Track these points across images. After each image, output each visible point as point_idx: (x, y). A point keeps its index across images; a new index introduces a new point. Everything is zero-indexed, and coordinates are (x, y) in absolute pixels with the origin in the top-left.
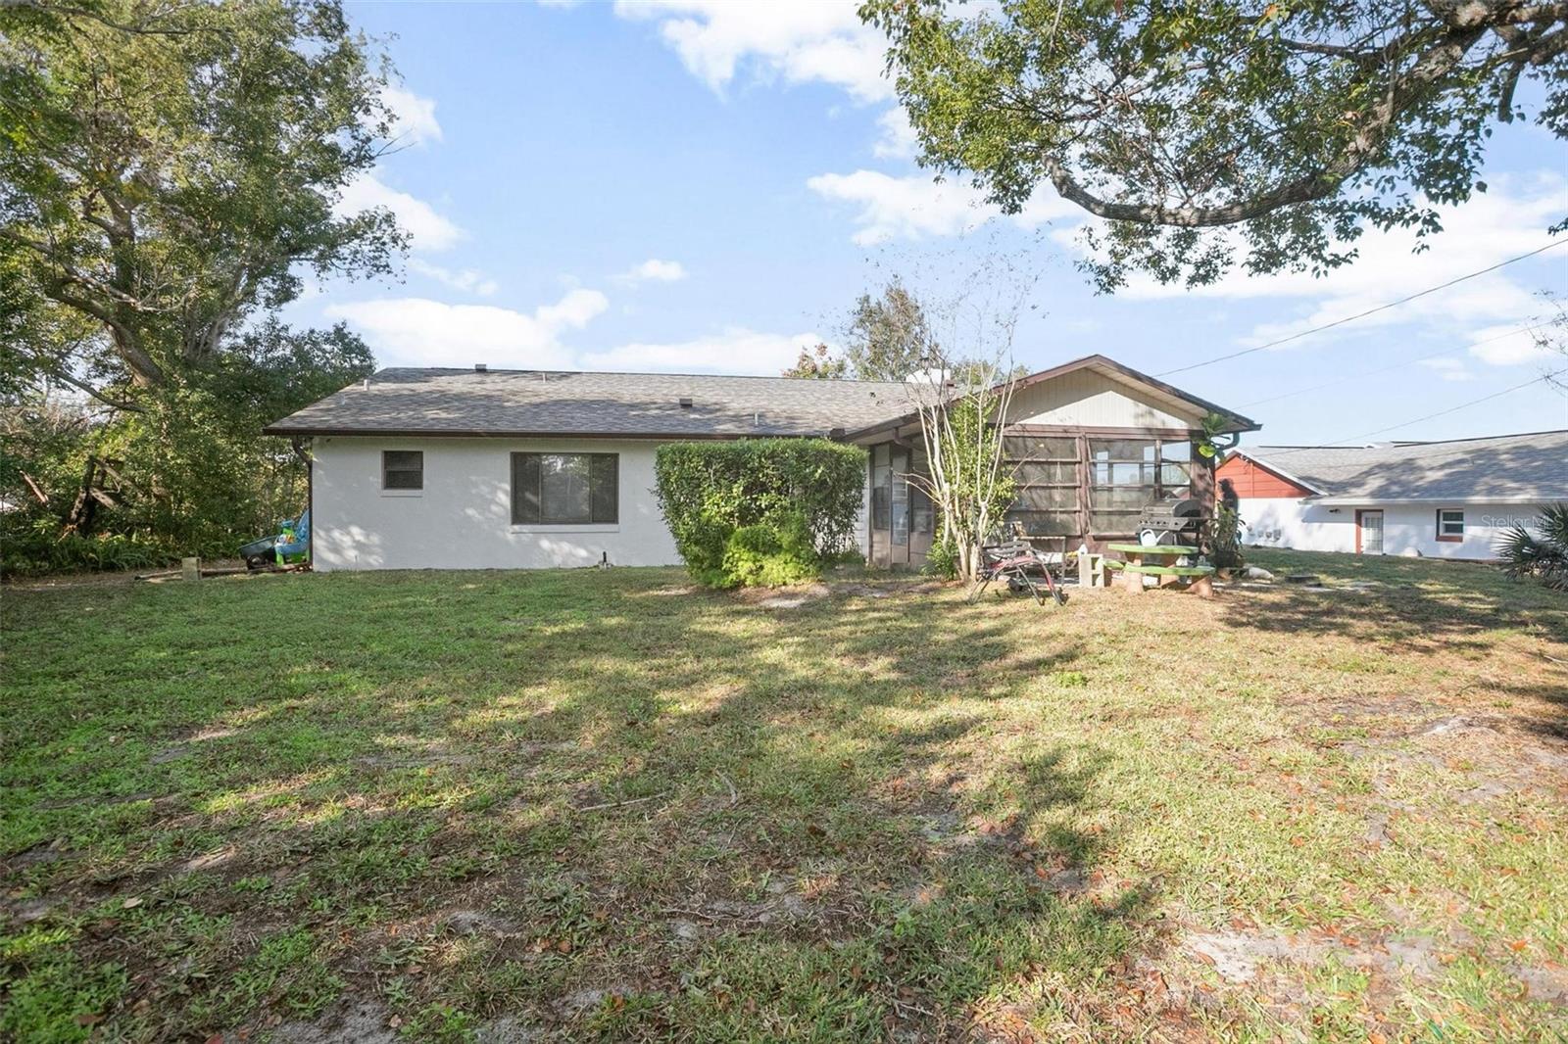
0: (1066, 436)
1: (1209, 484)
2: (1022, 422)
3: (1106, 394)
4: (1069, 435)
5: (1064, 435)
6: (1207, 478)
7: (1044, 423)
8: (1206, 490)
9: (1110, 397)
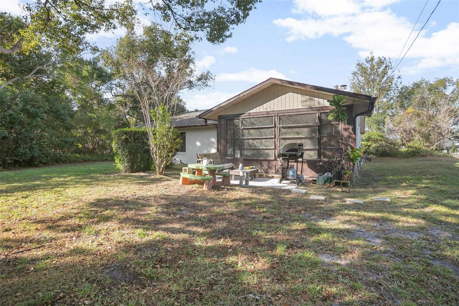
0: (268, 116)
1: (351, 133)
2: (248, 112)
3: (287, 95)
4: (270, 115)
5: (268, 115)
6: (351, 131)
7: (258, 111)
8: (349, 137)
9: (290, 96)
